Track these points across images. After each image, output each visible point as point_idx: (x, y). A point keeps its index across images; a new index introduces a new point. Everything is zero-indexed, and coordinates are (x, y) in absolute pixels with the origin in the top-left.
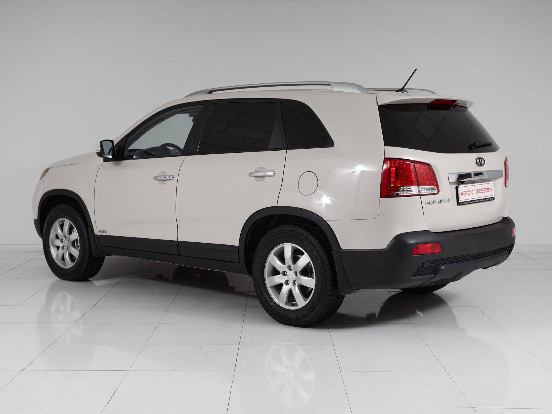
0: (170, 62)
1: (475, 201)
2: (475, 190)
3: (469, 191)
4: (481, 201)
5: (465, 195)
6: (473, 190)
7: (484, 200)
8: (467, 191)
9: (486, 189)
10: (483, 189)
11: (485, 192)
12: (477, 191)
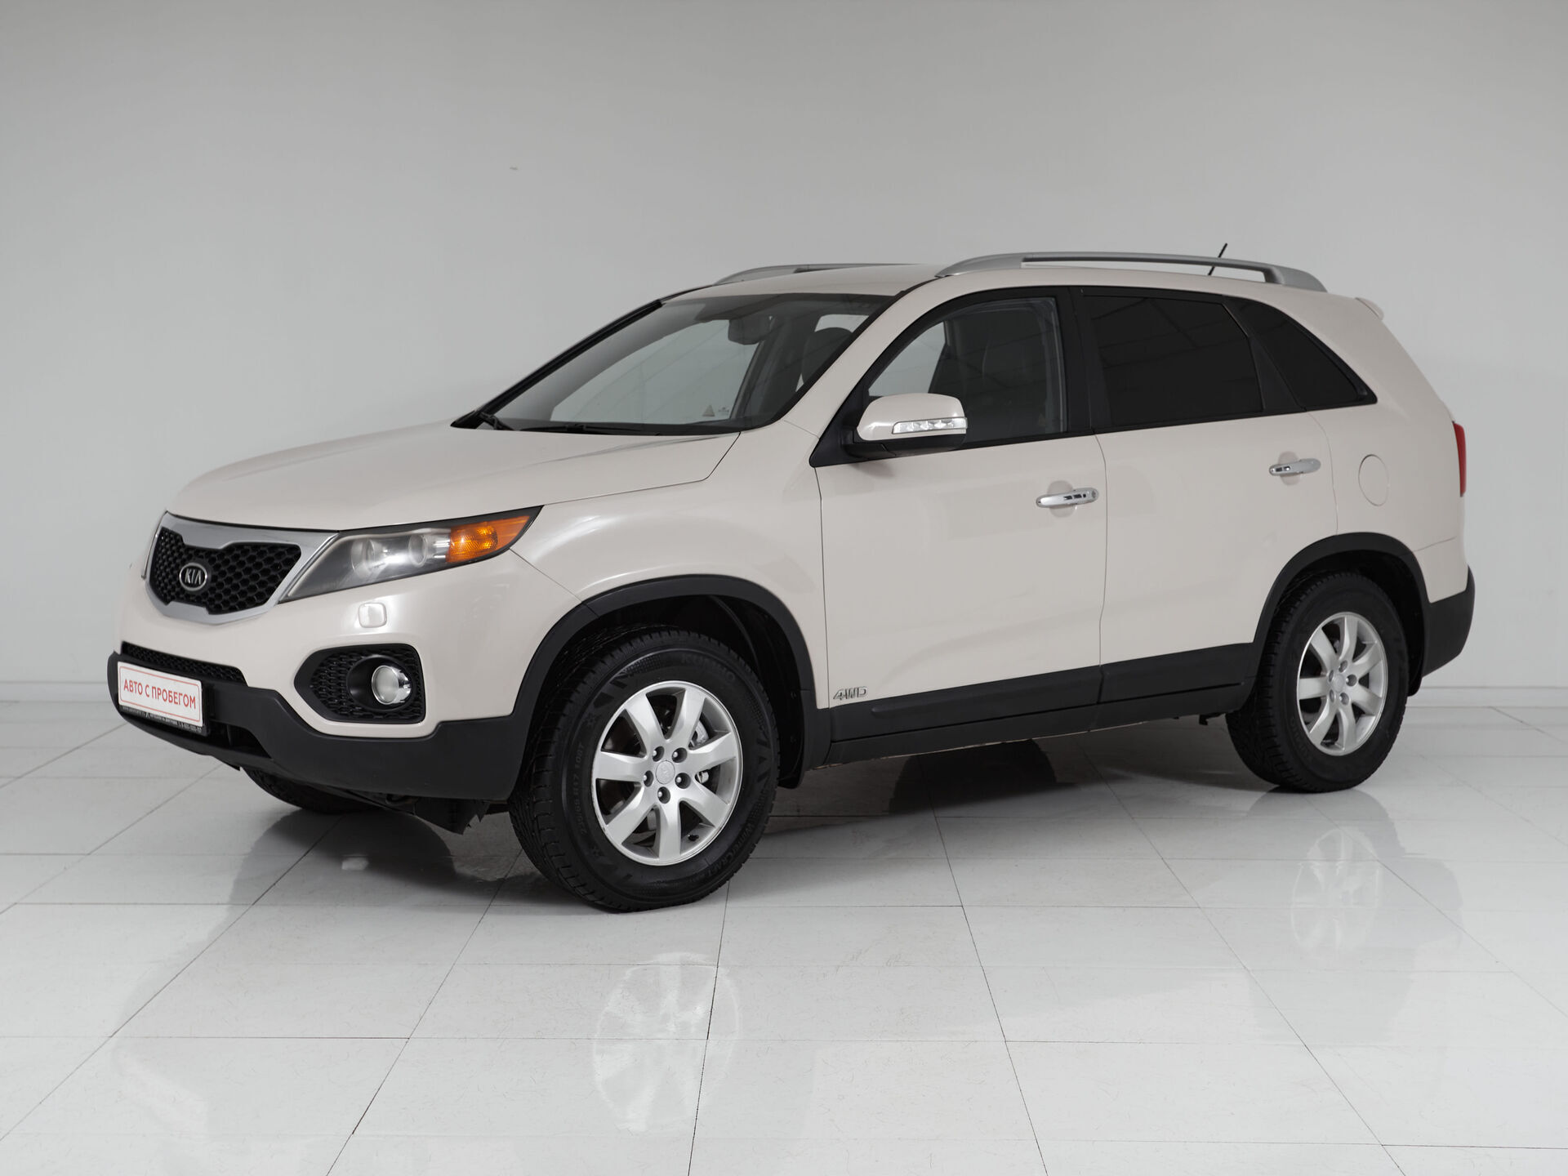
0: (515, 169)
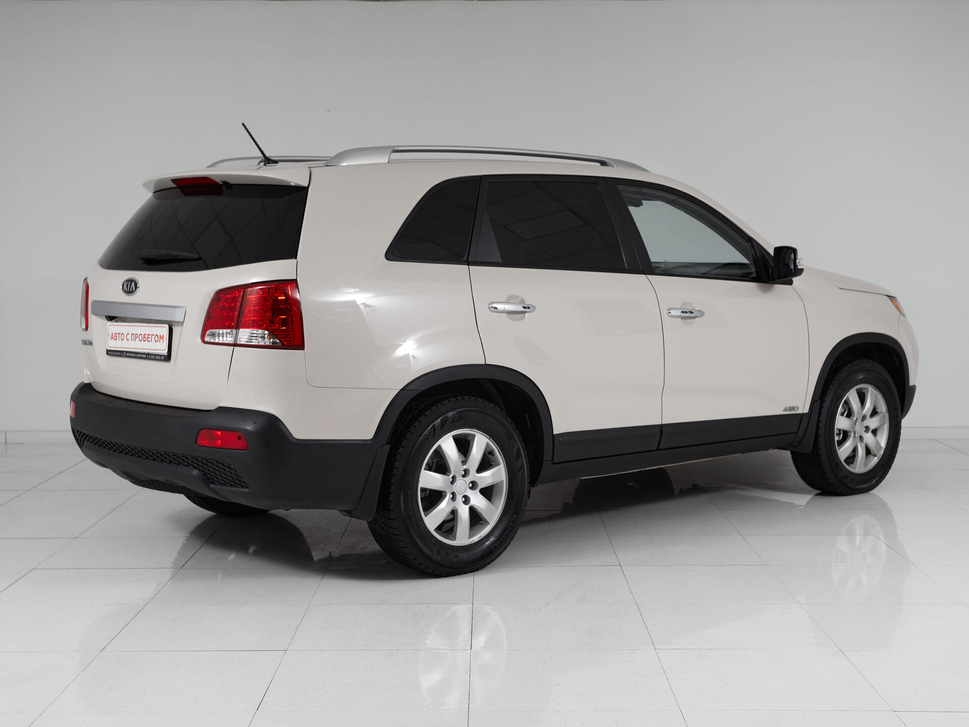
1: (130, 354)
2: (132, 334)
3: (123, 334)
4: (139, 355)
5: (116, 339)
6: (128, 334)
7: (145, 356)
8: (119, 334)
9: (153, 337)
10: (146, 335)
11: (149, 341)
12: (135, 336)
